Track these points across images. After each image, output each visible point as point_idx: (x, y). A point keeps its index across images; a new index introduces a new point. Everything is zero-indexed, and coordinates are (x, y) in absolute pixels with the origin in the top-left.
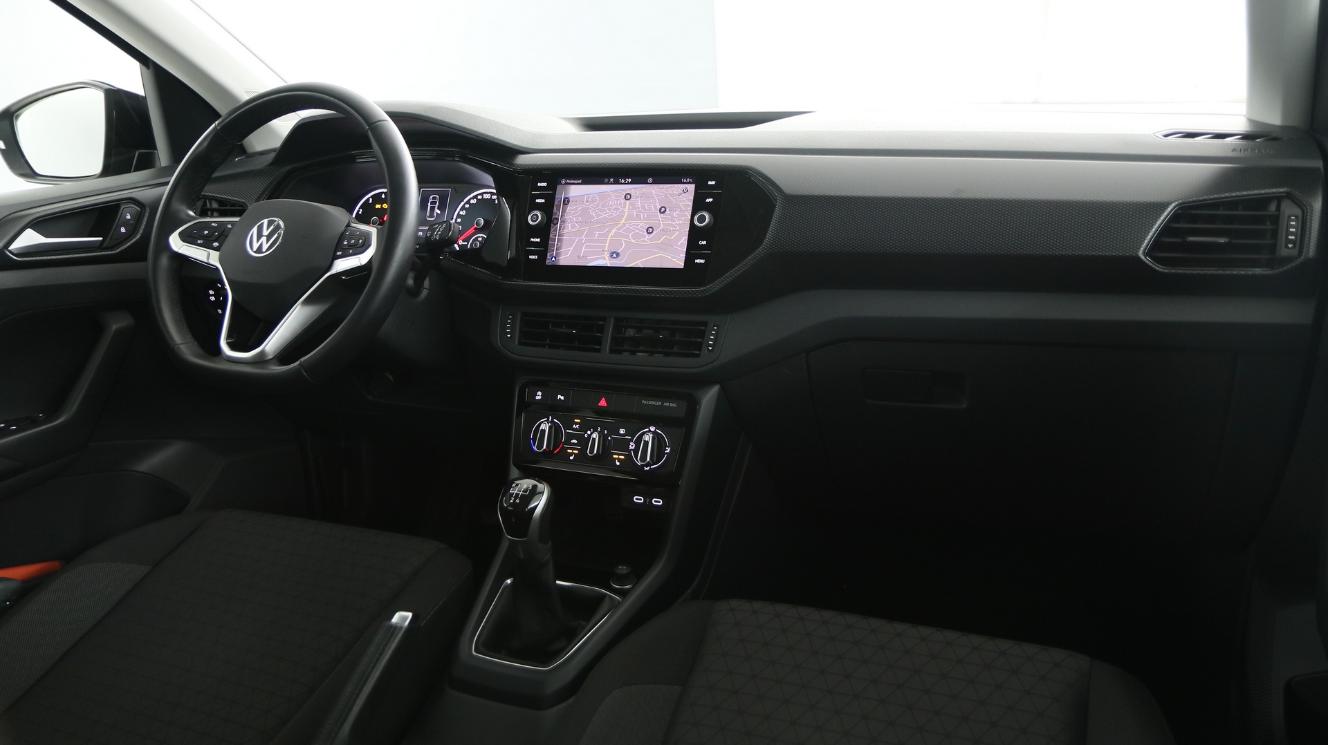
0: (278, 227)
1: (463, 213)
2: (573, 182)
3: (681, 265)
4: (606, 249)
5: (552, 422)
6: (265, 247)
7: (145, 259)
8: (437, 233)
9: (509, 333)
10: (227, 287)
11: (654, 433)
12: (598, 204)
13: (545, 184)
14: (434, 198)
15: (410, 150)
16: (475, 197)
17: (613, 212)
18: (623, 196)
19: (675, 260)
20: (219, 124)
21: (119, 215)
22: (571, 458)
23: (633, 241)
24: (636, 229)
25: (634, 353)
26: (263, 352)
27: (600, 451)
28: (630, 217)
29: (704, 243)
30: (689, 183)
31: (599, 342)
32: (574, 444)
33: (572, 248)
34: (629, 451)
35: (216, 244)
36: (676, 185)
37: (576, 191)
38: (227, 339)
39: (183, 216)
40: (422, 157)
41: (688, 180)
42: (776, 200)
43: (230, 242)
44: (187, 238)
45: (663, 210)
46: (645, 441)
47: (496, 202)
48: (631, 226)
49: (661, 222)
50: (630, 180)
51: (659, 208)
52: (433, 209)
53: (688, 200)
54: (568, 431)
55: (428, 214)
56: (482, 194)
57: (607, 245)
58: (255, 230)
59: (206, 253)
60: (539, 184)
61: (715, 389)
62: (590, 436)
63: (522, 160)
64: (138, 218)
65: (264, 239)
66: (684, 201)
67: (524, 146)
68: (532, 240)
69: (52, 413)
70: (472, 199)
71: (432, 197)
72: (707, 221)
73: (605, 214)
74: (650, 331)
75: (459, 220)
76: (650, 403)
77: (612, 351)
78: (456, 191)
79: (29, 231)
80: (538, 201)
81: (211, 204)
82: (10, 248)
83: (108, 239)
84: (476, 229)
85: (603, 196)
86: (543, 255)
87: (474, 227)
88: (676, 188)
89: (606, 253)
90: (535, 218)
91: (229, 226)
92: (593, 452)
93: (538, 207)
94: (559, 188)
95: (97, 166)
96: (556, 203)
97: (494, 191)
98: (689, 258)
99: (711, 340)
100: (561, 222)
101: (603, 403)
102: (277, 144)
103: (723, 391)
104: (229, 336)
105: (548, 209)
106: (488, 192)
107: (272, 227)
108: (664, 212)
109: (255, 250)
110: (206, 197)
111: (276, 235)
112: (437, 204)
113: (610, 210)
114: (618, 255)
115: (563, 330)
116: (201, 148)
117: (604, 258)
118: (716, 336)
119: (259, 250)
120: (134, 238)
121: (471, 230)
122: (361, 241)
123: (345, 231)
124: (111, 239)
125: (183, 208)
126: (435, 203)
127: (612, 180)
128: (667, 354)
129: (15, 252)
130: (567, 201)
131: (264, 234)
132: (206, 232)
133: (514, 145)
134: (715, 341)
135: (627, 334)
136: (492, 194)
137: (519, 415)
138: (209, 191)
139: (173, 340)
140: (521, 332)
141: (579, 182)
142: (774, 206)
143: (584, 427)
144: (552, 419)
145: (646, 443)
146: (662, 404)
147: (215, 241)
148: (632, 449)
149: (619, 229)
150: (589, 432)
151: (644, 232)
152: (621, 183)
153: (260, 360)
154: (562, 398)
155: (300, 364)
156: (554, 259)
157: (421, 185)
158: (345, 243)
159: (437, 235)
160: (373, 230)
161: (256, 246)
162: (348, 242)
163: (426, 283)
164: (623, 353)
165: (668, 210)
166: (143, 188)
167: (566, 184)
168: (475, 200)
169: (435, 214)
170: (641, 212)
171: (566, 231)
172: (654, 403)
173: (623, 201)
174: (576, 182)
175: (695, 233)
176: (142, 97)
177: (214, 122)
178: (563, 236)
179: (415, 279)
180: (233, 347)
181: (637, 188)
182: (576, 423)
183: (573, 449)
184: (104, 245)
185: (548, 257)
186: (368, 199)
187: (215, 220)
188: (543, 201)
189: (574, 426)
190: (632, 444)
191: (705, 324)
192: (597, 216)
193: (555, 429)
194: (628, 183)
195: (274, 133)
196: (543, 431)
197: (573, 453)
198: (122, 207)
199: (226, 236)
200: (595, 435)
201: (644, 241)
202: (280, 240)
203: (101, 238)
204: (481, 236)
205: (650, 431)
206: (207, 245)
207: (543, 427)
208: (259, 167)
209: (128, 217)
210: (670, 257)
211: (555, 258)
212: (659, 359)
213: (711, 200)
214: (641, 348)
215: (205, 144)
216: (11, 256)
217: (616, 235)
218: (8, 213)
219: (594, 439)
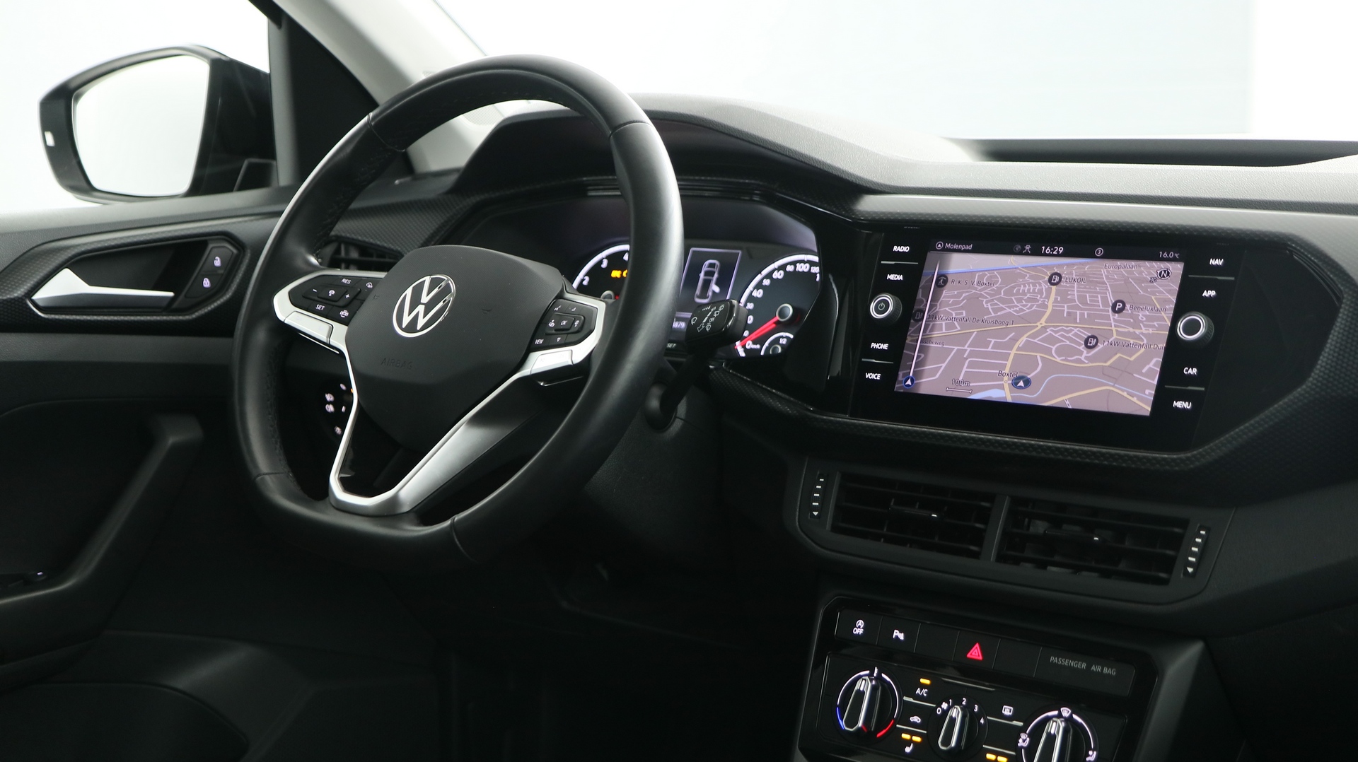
0: (447, 290)
1: (759, 294)
2: (956, 247)
3: (1145, 408)
4: (1007, 371)
5: (879, 678)
6: (421, 322)
7: (229, 333)
8: (708, 321)
9: (815, 508)
10: (354, 390)
11: (1069, 720)
12: (999, 289)
13: (905, 249)
14: (712, 265)
15: (678, 180)
16: (783, 267)
17: (1024, 306)
18: (1047, 278)
19: (1135, 399)
20: (374, 118)
21: (204, 259)
22: (908, 750)
23: (1058, 360)
24: (1068, 338)
25: (1043, 565)
26: (394, 501)
27: (963, 743)
28: (1056, 316)
29: (1194, 371)
30: (1174, 260)
31: (978, 538)
32: (914, 725)
33: (944, 365)
34: (1018, 750)
35: (344, 313)
36: (1147, 263)
37: (961, 263)
38: (341, 472)
39: (299, 263)
40: (696, 193)
41: (1172, 255)
42: (1340, 299)
43: (366, 312)
44: (301, 300)
45: (1119, 308)
46: (1049, 734)
47: (818, 279)
48: (1056, 332)
49: (1113, 328)
50: (1061, 250)
51: (1111, 301)
52: (707, 284)
53: (1169, 292)
54: (905, 698)
55: (698, 292)
56: (794, 263)
57: (1009, 363)
58: (409, 292)
59: (326, 328)
60: (896, 249)
61: (1194, 651)
62: (945, 712)
63: (870, 205)
64: (232, 265)
65: (421, 309)
66: (1161, 292)
67: (875, 180)
68: (873, 345)
69: (58, 570)
70: (775, 269)
71: (707, 263)
72: (1202, 331)
73: (1010, 307)
74: (1077, 528)
75: (750, 306)
76: (1066, 662)
77: (1001, 558)
78: (751, 257)
79: (67, 274)
80: (891, 277)
81: (347, 252)
82: (35, 297)
83: (181, 297)
84: (778, 323)
85: (1009, 275)
86: (890, 374)
87: (774, 320)
88: (1149, 268)
89: (1006, 378)
90: (882, 308)
91: (370, 285)
92: (949, 742)
93: (892, 288)
94: (931, 256)
95: (183, 178)
96: (922, 283)
97: (816, 259)
98: (1163, 397)
99: (1193, 554)
100: (929, 317)
101: (975, 653)
102: (461, 160)
103: (1209, 655)
104: (343, 469)
105: (909, 294)
106: (806, 262)
107: (436, 290)
108: (1120, 311)
109: (404, 326)
110: (340, 240)
111: (441, 304)
112: (716, 275)
113: (1019, 301)
114: (1028, 382)
115: (915, 511)
116: (342, 155)
117: (1002, 387)
118: (1203, 548)
119: (412, 327)
120: (221, 297)
121: (769, 325)
122: (577, 323)
123: (554, 304)
124: (185, 296)
125: (302, 250)
126: (712, 274)
127: (1028, 247)
128: (1106, 574)
129: (41, 304)
130: (943, 281)
131: (422, 301)
132: (332, 292)
133: (857, 177)
134: (1200, 556)
135: (1032, 530)
136: (812, 264)
137: (819, 663)
138: (343, 228)
139: (256, 466)
140: (838, 507)
141: (968, 247)
142: (1336, 310)
143: (937, 695)
144: (879, 674)
145: (1051, 738)
146: (1089, 667)
147: (343, 308)
148: (1022, 747)
149: (1034, 336)
150: (945, 706)
151: (1080, 344)
152: (1045, 255)
153: (389, 513)
154: (901, 636)
155: (452, 525)
156: (909, 382)
157: (690, 242)
158: (552, 324)
159: (707, 324)
160: (599, 307)
161: (407, 320)
162: (557, 323)
163: (682, 409)
164: (1022, 563)
165: (1128, 306)
166: (246, 219)
167: (945, 250)
168: (782, 272)
169: (710, 293)
170: (1077, 308)
171: (936, 334)
172: (1072, 664)
173: (1045, 286)
174: (962, 247)
175: (1175, 353)
176: (265, 74)
177: (367, 113)
178: (930, 342)
179: (663, 400)
180: (348, 486)
181: (1073, 264)
182: (923, 686)
183: (912, 734)
184: (175, 305)
185: (900, 378)
186: (601, 262)
187: (347, 274)
188: (900, 278)
189: (918, 691)
190: (1023, 736)
191: (1184, 524)
192: (995, 311)
193: (882, 693)
194: (1058, 255)
195: (458, 138)
196: (861, 694)
197: (911, 741)
198: (211, 246)
199: (362, 302)
200: (956, 713)
201: (1080, 361)
202: (446, 313)
203: (171, 294)
204: (785, 336)
205: (1060, 716)
206: (330, 314)
207: (861, 685)
208: (432, 196)
209: (218, 263)
210: (1125, 394)
211: (912, 381)
212: (1089, 580)
213: (1212, 293)
214: (1057, 558)
215: (349, 149)
216: (35, 309)
217: (1028, 346)
218: (40, 242)
219: (953, 721)
